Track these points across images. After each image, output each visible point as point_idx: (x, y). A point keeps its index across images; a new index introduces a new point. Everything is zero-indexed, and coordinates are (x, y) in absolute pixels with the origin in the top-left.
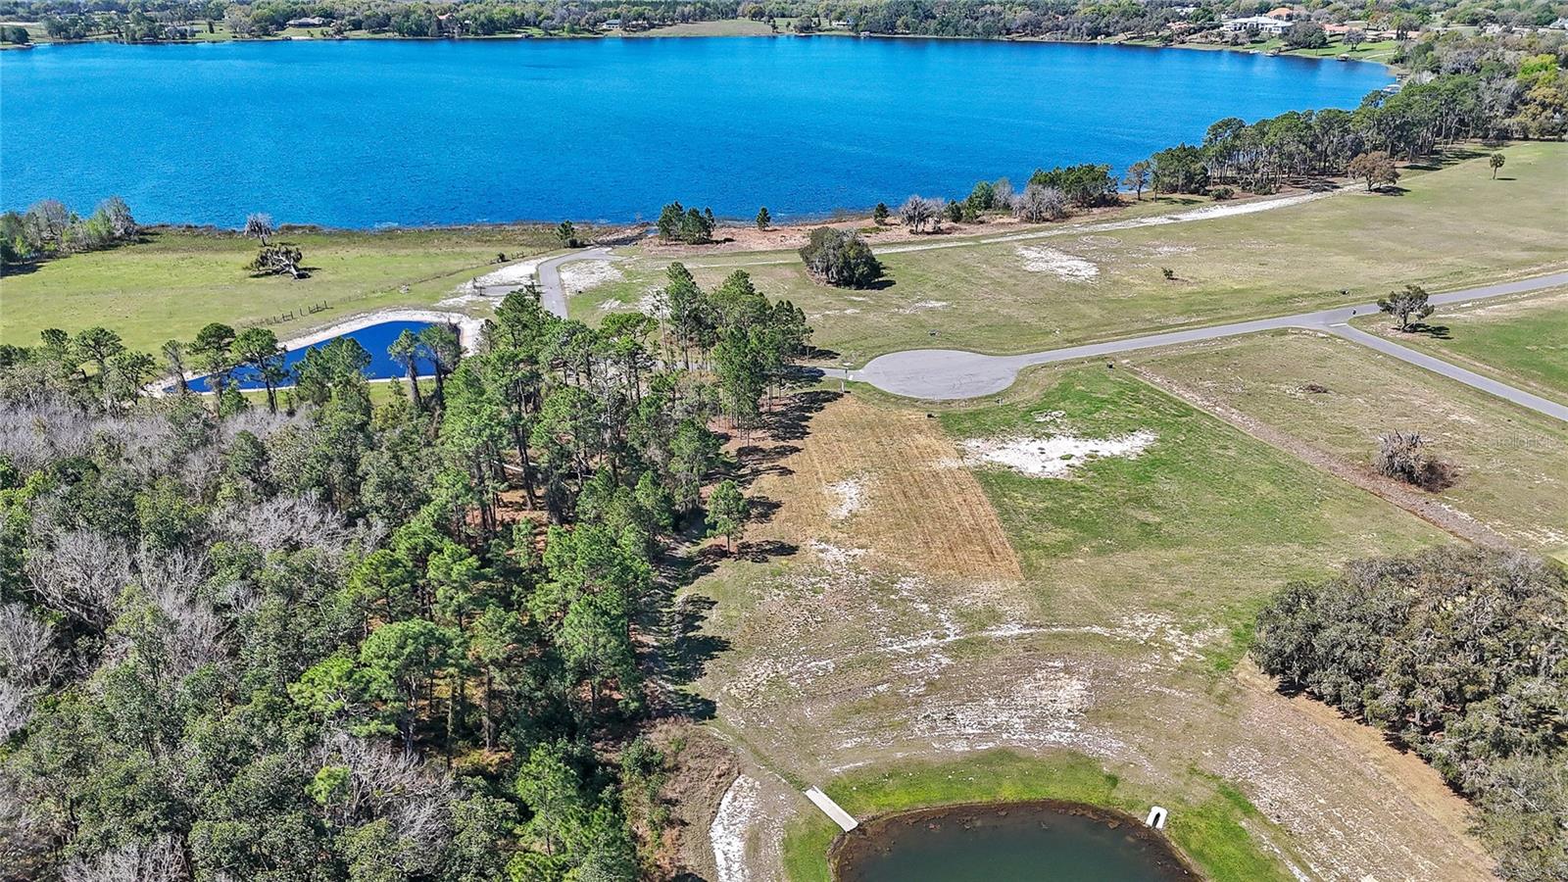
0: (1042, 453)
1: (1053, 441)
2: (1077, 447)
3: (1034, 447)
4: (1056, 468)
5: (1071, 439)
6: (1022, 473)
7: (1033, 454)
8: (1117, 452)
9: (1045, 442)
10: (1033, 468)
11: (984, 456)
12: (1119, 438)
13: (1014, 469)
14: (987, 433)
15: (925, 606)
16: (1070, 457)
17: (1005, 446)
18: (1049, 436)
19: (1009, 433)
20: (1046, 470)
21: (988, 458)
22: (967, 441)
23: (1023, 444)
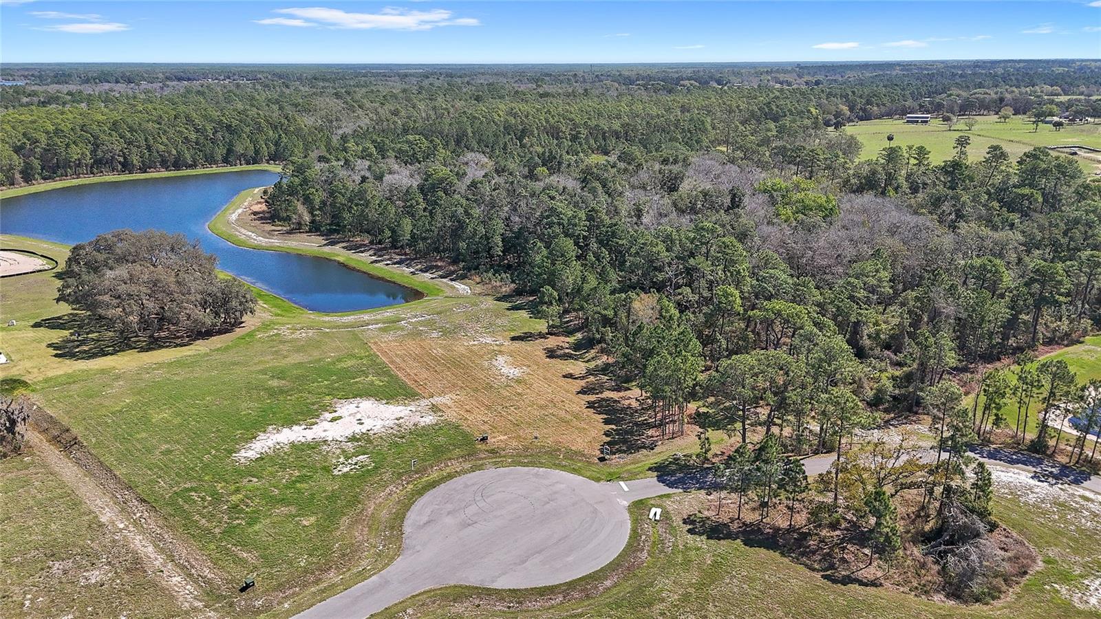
0: (360, 420)
1: (349, 433)
2: (325, 431)
3: (368, 424)
4: (346, 409)
5: (330, 439)
6: (376, 400)
7: (369, 417)
8: (286, 430)
9: (357, 431)
10: (367, 405)
11: (414, 409)
12: (278, 447)
13: (384, 402)
14: (419, 433)
15: (421, 329)
16: (333, 420)
17: (396, 421)
18: (353, 439)
19: (396, 436)
20: (356, 405)
21: (409, 408)
22: (434, 422)
23: (378, 427)
